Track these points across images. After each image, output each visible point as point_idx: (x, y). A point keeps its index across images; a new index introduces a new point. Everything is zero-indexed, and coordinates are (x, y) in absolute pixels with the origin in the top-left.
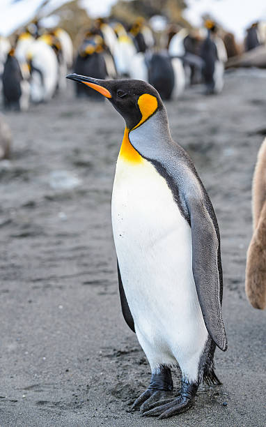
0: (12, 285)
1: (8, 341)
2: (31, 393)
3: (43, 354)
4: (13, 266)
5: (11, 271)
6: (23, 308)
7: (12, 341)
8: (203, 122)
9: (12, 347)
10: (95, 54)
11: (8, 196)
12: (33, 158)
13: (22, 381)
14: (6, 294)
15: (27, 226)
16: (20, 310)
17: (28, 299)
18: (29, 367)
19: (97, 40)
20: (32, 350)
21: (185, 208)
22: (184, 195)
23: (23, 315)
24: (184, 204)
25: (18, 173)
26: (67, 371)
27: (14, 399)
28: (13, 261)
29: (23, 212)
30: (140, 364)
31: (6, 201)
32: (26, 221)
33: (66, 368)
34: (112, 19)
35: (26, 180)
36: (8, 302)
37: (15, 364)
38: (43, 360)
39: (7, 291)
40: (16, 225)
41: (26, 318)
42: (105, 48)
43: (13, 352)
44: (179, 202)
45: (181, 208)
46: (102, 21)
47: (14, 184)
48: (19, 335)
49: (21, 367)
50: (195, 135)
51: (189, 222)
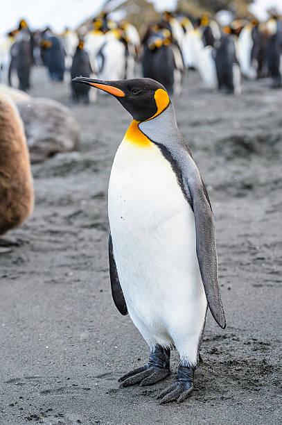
0: (84, 275)
1: (80, 330)
2: (103, 381)
3: (114, 343)
4: (84, 255)
5: (82, 260)
6: (94, 297)
7: (84, 330)
8: (271, 114)
9: (84, 335)
10: (164, 47)
11: (78, 187)
12: (102, 150)
13: (94, 370)
14: (77, 283)
15: (97, 217)
16: (92, 299)
17: (100, 289)
18: (101, 356)
19: (166, 33)
20: (104, 339)
21: (188, 192)
22: (187, 180)
23: (94, 305)
24: (186, 188)
25: (88, 164)
26: (139, 360)
27: (86, 387)
28: (84, 251)
29: (93, 203)
30: (212, 353)
31: (76, 192)
32: (96, 211)
33: (138, 356)
34: (178, 13)
35: (96, 171)
36: (79, 291)
37: (87, 353)
38: (114, 348)
39: (79, 281)
40: (86, 216)
41: (97, 307)
42: (173, 40)
43: (85, 340)
44: (182, 186)
45: (184, 192)
46: (169, 14)
47: (84, 175)
48: (90, 324)
49: (93, 356)
50: (262, 127)
51: (192, 206)
